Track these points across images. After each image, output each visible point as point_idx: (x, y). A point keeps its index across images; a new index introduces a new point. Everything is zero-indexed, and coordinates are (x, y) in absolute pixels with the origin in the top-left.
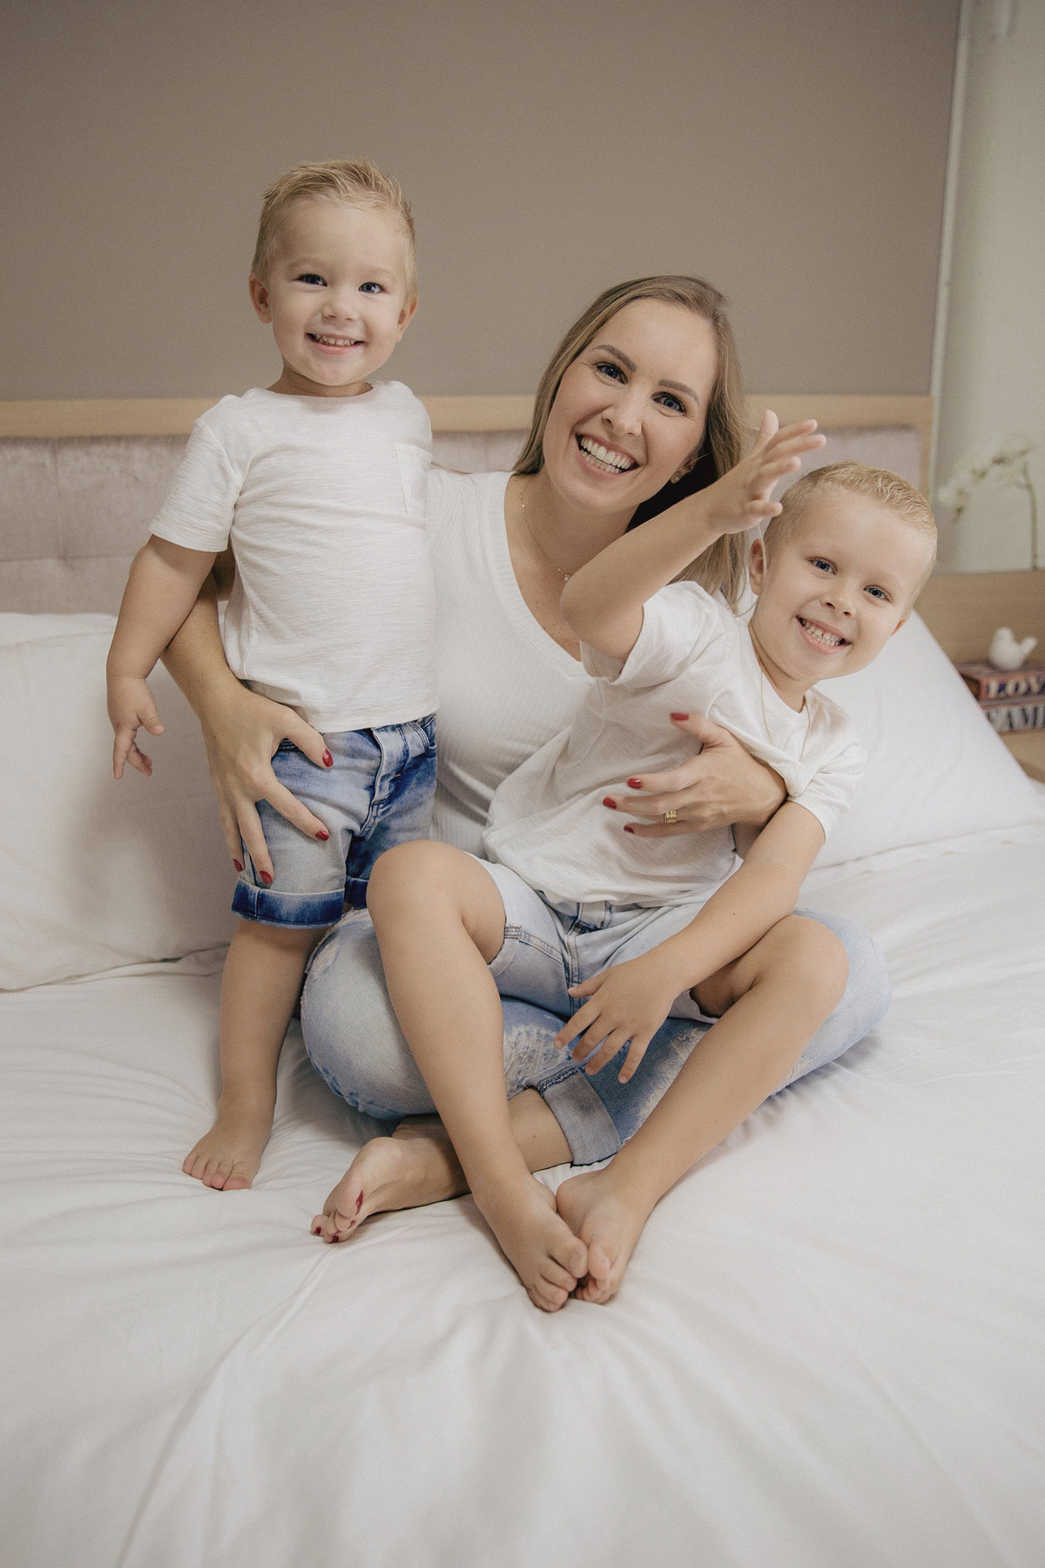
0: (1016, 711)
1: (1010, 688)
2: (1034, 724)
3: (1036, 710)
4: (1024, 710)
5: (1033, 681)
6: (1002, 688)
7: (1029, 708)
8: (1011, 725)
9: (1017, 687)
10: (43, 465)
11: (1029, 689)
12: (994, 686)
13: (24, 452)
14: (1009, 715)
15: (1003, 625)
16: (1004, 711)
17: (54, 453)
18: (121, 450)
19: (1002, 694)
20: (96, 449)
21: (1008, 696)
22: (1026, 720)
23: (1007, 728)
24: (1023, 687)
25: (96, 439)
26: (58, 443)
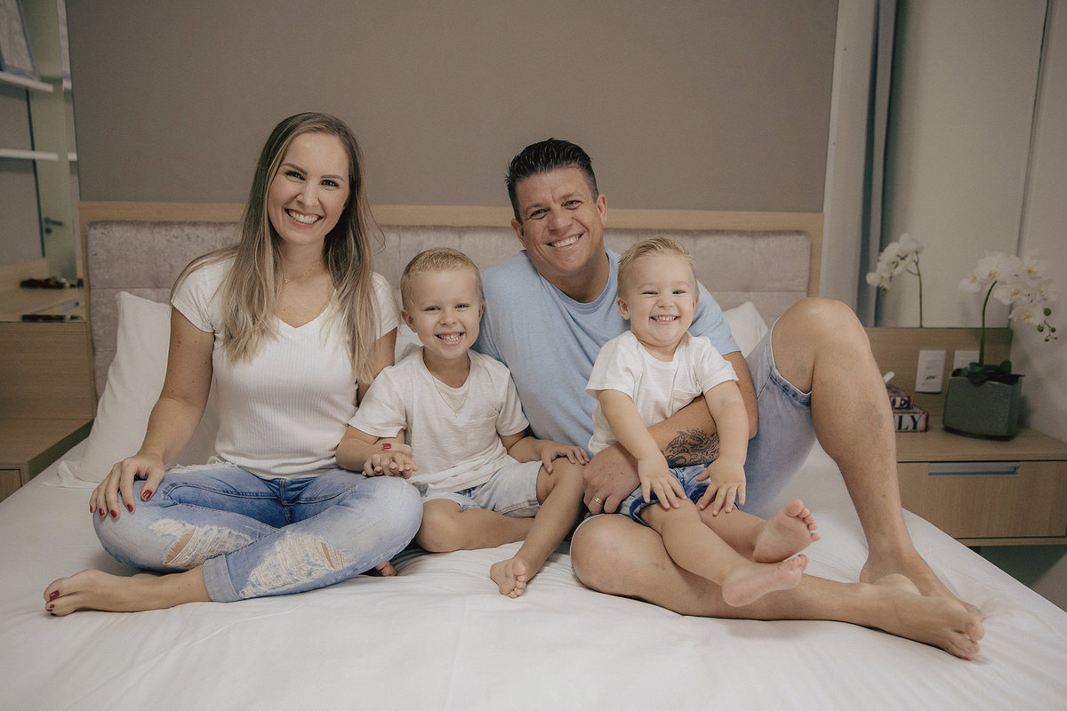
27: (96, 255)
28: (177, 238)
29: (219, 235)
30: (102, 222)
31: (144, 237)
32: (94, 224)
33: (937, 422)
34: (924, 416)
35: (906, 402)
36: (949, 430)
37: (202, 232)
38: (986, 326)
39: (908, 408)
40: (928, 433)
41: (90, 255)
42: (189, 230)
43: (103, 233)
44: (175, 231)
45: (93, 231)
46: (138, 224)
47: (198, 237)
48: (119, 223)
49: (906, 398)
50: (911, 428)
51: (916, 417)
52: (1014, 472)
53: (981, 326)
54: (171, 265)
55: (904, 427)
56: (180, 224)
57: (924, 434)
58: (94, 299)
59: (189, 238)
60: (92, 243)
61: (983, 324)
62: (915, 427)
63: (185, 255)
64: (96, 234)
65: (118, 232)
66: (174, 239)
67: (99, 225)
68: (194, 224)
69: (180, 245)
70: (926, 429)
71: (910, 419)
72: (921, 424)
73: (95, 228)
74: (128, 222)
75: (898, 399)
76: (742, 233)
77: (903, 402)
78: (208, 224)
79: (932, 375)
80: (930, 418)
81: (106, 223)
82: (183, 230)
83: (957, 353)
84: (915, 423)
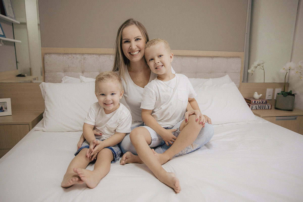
0: (257, 106)
1: (256, 102)
2: (261, 109)
3: (261, 106)
4: (259, 106)
5: (261, 101)
6: (255, 102)
7: (260, 106)
10: (97, 58)
11: (260, 102)
12: (253, 102)
13: (95, 56)
14: (256, 106)
16: (255, 106)
17: (99, 56)
18: (109, 56)
19: (255, 103)
20: (105, 55)
21: (256, 103)
22: (259, 108)
23: (255, 109)
24: (259, 102)
25: (105, 54)
26: (100, 55)
27: (47, 63)
28: (70, 58)
29: (82, 57)
30: (48, 53)
31: (61, 58)
32: (46, 54)
33: (273, 107)
34: (271, 105)
35: (266, 102)
36: (276, 109)
37: (78, 56)
38: (286, 82)
39: (266, 103)
40: (271, 110)
41: (45, 63)
42: (73, 55)
43: (49, 56)
44: (70, 56)
45: (46, 56)
46: (59, 54)
47: (76, 57)
48: (53, 53)
49: (266, 101)
50: (267, 108)
51: (269, 105)
52: (296, 119)
53: (284, 82)
54: (69, 65)
55: (266, 108)
56: (71, 54)
57: (270, 110)
58: (46, 76)
59: (74, 58)
60: (46, 59)
61: (285, 82)
62: (268, 108)
63: (73, 63)
64: (47, 57)
65: (53, 56)
66: (69, 58)
67: (48, 54)
68: (76, 54)
69: (71, 60)
70: (271, 109)
71: (267, 106)
72: (270, 107)
73: (46, 55)
74: (56, 53)
75: (264, 101)
76: (224, 57)
77: (265, 102)
78: (79, 54)
79: (270, 95)
80: (272, 106)
81: (50, 54)
82: (72, 56)
83: (276, 89)
84: (269, 107)
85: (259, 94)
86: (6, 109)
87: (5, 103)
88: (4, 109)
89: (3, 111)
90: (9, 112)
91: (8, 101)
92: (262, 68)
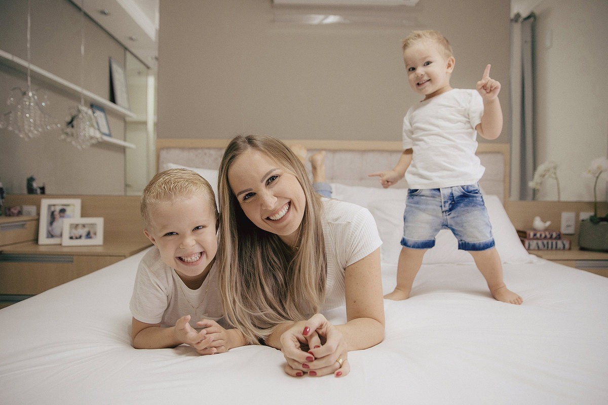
0: (540, 243)
1: (538, 235)
2: (548, 247)
3: (548, 243)
4: (543, 243)
5: (547, 234)
6: (535, 235)
7: (545, 243)
8: (538, 247)
9: (541, 235)
11: (546, 237)
12: (532, 234)
14: (537, 244)
15: (537, 215)
16: (535, 242)
19: (535, 237)
21: (537, 238)
22: (544, 246)
24: (543, 236)
30: (166, 147)
32: (163, 149)
33: (575, 245)
34: (568, 242)
36: (582, 249)
40: (571, 251)
41: (160, 162)
42: (206, 151)
43: (167, 153)
44: (200, 151)
46: (182, 148)
48: (174, 148)
49: (558, 233)
50: (562, 248)
51: (565, 242)
55: (558, 247)
56: (202, 148)
57: (569, 251)
59: (205, 154)
62: (564, 247)
64: (164, 154)
65: (174, 152)
66: (199, 155)
67: (165, 149)
68: (209, 148)
70: (570, 249)
71: (561, 243)
72: (567, 246)
73: (163, 151)
74: (178, 147)
75: (554, 234)
77: (557, 235)
80: (572, 243)
81: (168, 148)
82: (203, 151)
84: (564, 245)
85: (544, 221)
86: (95, 234)
87: (93, 225)
88: (92, 234)
89: (91, 238)
90: (98, 240)
91: (99, 222)
92: (553, 176)
